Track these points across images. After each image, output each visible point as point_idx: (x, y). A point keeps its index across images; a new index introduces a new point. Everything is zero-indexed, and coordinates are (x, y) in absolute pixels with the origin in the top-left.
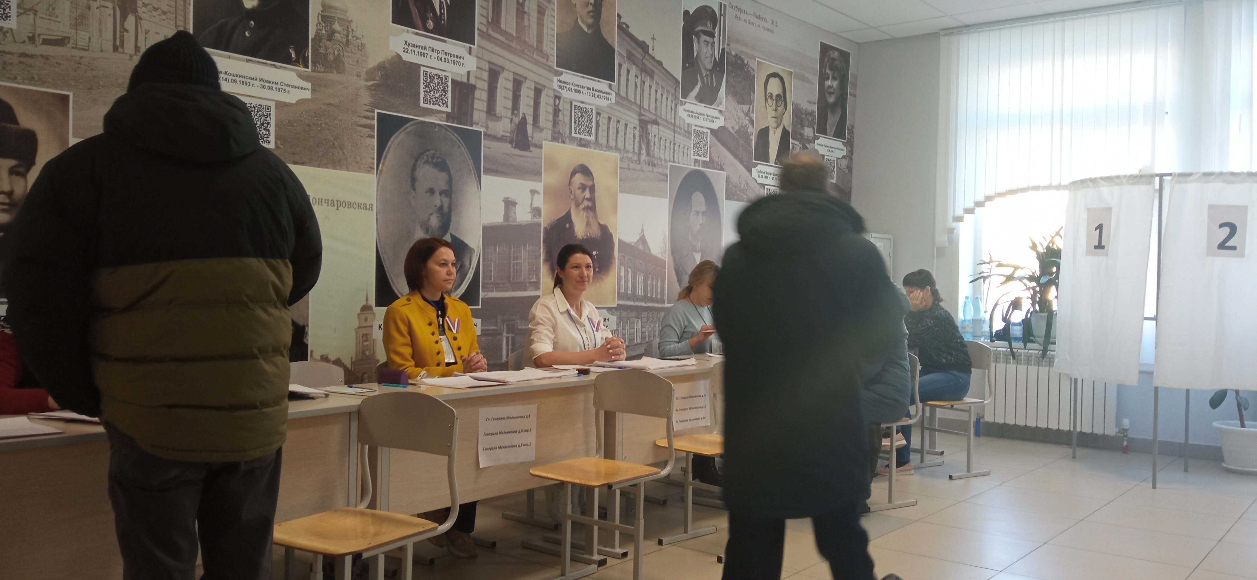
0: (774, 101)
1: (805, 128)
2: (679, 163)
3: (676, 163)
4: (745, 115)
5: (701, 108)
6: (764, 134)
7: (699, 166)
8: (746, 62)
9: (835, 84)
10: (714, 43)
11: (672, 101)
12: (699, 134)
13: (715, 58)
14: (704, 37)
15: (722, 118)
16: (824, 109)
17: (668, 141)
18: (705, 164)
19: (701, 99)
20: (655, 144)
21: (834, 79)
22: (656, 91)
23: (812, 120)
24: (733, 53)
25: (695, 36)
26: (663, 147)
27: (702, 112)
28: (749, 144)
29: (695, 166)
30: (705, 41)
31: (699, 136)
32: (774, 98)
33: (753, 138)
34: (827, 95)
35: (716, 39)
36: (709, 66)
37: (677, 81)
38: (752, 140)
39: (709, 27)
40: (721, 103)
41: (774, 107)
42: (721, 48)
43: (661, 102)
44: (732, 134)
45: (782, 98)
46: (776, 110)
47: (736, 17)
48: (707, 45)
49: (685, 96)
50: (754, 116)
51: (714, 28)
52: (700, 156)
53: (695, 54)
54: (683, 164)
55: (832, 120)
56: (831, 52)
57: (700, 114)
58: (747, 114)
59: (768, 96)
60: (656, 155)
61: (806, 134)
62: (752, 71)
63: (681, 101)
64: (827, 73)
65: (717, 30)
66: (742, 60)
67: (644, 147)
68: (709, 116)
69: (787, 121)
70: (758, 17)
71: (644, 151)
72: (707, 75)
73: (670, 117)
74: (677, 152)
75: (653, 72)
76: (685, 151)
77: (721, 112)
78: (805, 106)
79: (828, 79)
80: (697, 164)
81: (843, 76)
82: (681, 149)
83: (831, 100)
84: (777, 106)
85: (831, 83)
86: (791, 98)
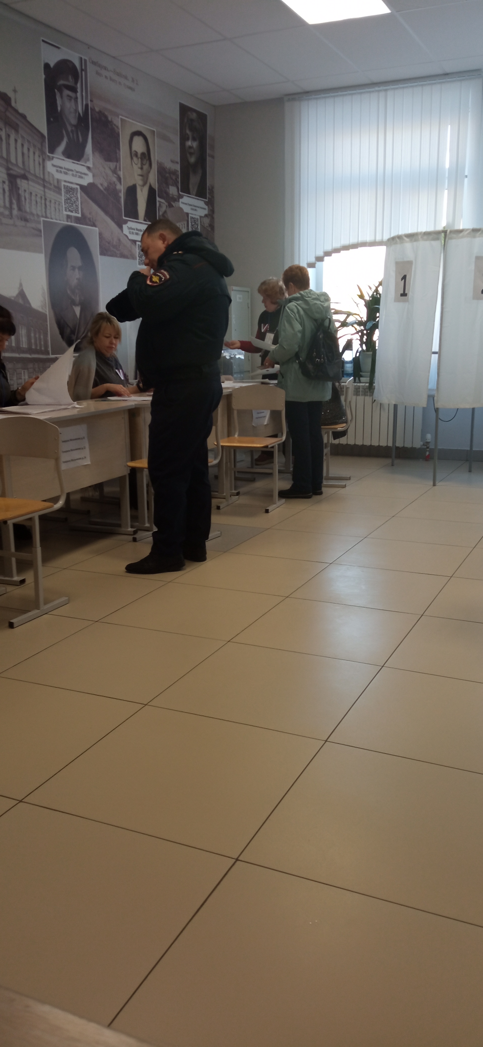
0: (140, 159)
1: (170, 187)
2: (52, 219)
3: (48, 218)
4: (112, 172)
5: (68, 164)
6: (132, 191)
7: (71, 222)
8: (110, 119)
9: (195, 144)
10: (77, 98)
11: (39, 156)
12: (69, 190)
13: (79, 114)
14: (66, 92)
15: (90, 175)
16: (186, 169)
17: (39, 196)
18: (77, 220)
19: (68, 154)
20: (25, 199)
21: (194, 139)
22: (23, 145)
23: (176, 179)
24: (97, 109)
25: (57, 90)
26: (34, 203)
27: (70, 168)
28: (119, 202)
29: (67, 221)
30: (68, 96)
31: (70, 192)
32: (139, 156)
33: (122, 195)
34: (188, 155)
35: (79, 94)
36: (74, 121)
37: (43, 136)
38: (120, 197)
39: (71, 82)
40: (88, 160)
41: (139, 165)
42: (84, 103)
43: (29, 157)
44: (102, 191)
45: (146, 157)
46: (142, 168)
47: (98, 73)
48: (70, 100)
49: (52, 150)
50: (121, 174)
51: (76, 83)
52: (72, 212)
53: (59, 109)
54: (56, 220)
55: (194, 180)
56: (189, 113)
57: (68, 170)
58: (114, 171)
59: (133, 154)
60: (28, 210)
61: (171, 193)
62: (116, 128)
63: (49, 156)
64: (187, 134)
65: (79, 85)
66: (106, 117)
67: (14, 202)
68: (77, 172)
69: (153, 179)
70: (119, 75)
71: (15, 206)
72: (72, 131)
73: (39, 172)
74: (48, 207)
75: (17, 125)
76: (57, 207)
77: (89, 168)
78: (169, 165)
79: (188, 139)
80: (69, 220)
81: (201, 137)
82: (53, 205)
83: (192, 160)
84: (142, 164)
85: (191, 144)
86: (155, 157)
